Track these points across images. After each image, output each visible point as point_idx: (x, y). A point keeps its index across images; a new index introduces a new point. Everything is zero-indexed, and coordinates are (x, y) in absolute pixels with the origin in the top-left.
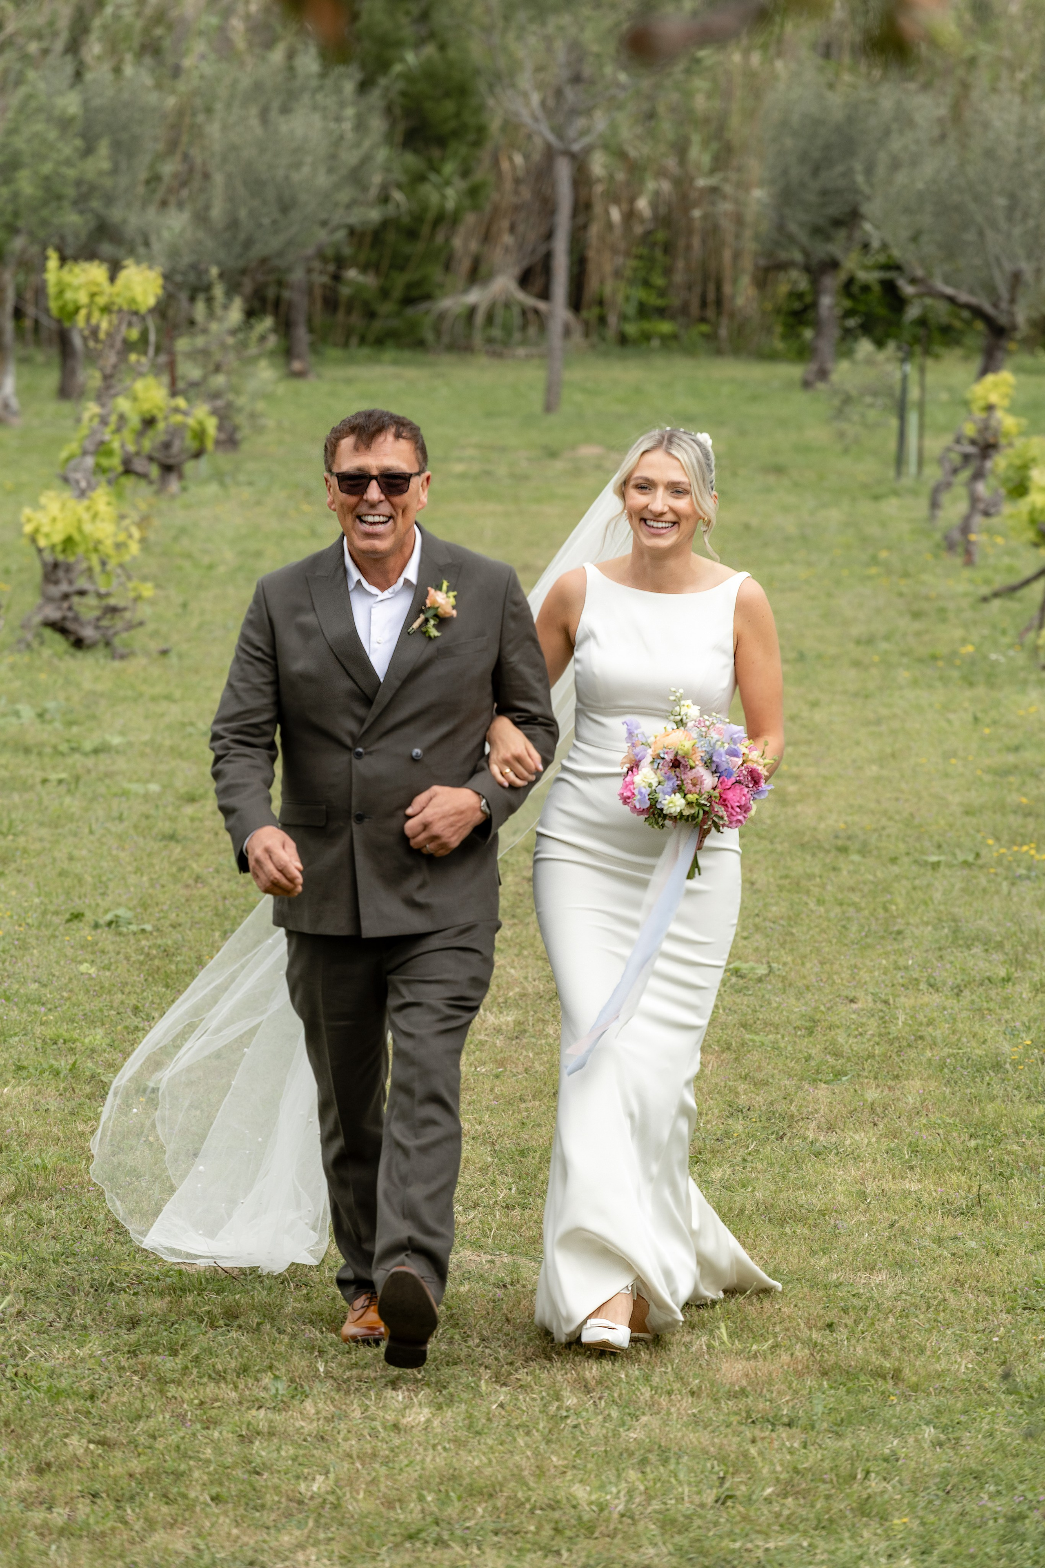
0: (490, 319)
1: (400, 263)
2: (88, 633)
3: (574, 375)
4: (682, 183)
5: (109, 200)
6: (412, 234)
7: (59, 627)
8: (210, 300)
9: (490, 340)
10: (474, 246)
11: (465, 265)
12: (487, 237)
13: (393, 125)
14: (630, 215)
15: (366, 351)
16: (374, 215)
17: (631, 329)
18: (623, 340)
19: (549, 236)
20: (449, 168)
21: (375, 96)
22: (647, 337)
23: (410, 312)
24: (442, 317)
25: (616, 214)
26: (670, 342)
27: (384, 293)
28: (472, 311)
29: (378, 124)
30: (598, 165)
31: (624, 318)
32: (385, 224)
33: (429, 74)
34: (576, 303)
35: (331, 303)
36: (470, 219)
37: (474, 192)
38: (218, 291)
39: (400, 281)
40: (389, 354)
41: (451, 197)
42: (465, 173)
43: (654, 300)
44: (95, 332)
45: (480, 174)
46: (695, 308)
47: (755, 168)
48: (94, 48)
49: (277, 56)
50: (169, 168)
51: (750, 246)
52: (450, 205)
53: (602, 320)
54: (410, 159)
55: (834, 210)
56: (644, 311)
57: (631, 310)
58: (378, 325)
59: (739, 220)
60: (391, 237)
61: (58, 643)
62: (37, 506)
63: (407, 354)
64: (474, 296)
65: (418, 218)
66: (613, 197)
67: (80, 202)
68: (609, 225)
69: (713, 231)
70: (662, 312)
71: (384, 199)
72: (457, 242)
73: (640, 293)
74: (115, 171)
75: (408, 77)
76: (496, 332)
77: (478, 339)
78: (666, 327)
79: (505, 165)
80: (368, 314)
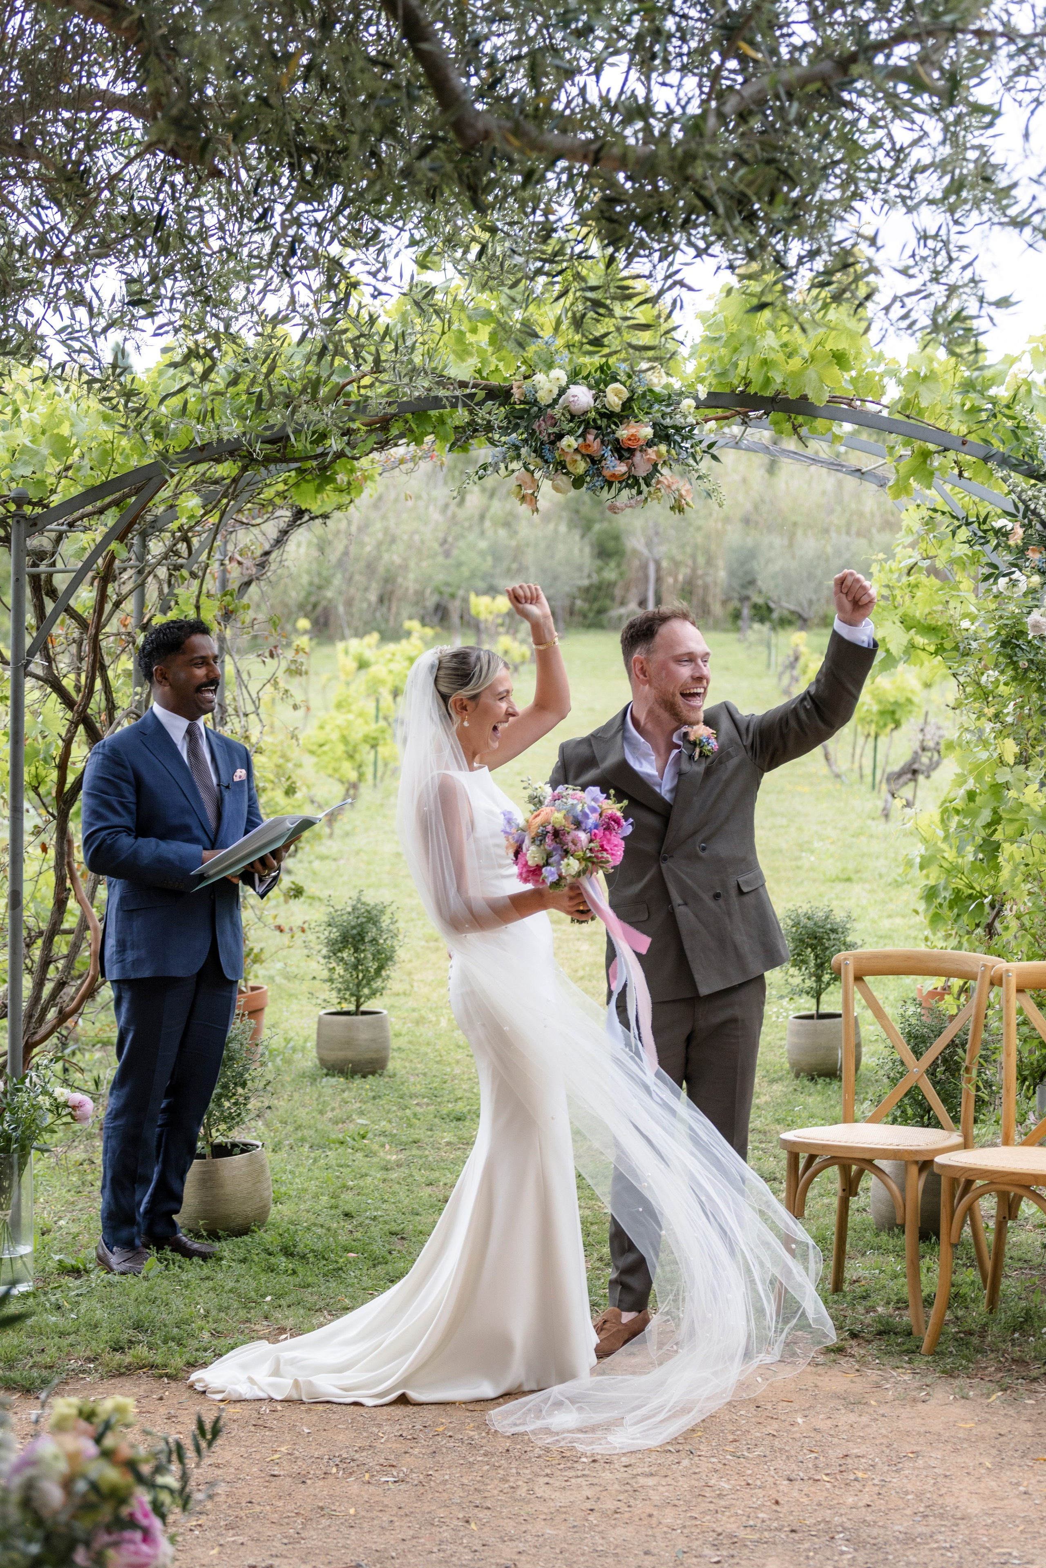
1: (595, 599)
4: (694, 569)
5: (492, 576)
6: (600, 589)
10: (622, 593)
11: (618, 599)
12: (628, 587)
13: (593, 550)
14: (676, 580)
15: (583, 630)
16: (587, 582)
19: (646, 590)
20: (613, 565)
21: (586, 540)
23: (599, 617)
24: (610, 618)
25: (671, 581)
27: (590, 609)
28: (621, 616)
29: (587, 550)
30: (665, 564)
32: (590, 585)
33: (606, 532)
35: (572, 613)
36: (621, 583)
37: (622, 574)
39: (596, 606)
40: (592, 631)
41: (614, 576)
42: (619, 567)
45: (624, 567)
47: (721, 563)
48: (487, 524)
49: (551, 526)
50: (515, 566)
51: (718, 590)
52: (613, 579)
54: (599, 563)
55: (749, 578)
59: (715, 583)
60: (593, 591)
63: (599, 631)
64: (623, 611)
65: (602, 583)
66: (670, 575)
67: (483, 579)
68: (669, 584)
69: (706, 587)
71: (589, 576)
72: (616, 592)
74: (494, 567)
75: (598, 533)
79: (632, 565)
80: (585, 616)
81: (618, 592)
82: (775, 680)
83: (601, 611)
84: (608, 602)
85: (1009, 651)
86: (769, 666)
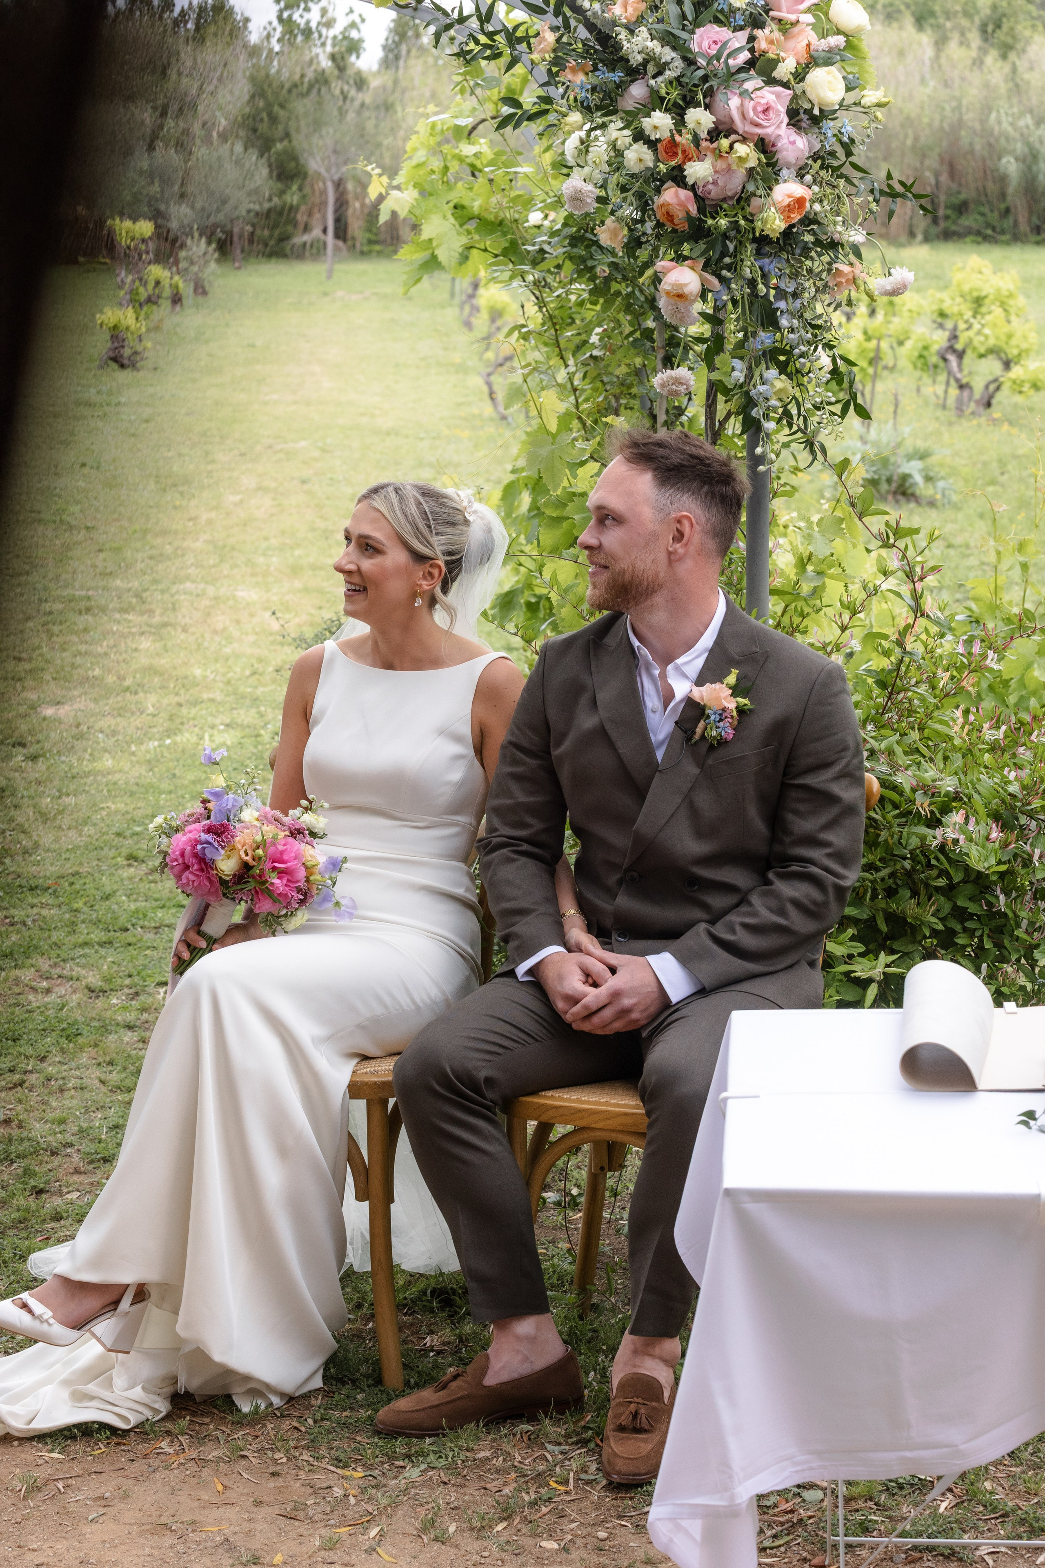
0: (312, 246)
1: (276, 226)
2: (126, 362)
3: (338, 267)
6: (280, 214)
7: (115, 359)
8: (193, 238)
9: (312, 254)
10: (305, 218)
11: (302, 226)
12: (310, 215)
13: (271, 172)
14: (363, 205)
15: (264, 260)
16: (267, 205)
17: (365, 249)
18: (362, 253)
20: (295, 188)
21: (265, 160)
22: (370, 252)
23: (282, 244)
24: (293, 246)
25: (357, 205)
26: (379, 253)
27: (271, 237)
28: (305, 244)
29: (266, 171)
30: (351, 186)
31: (362, 244)
32: (269, 211)
33: (285, 151)
34: (337, 236)
35: (251, 241)
36: (303, 208)
37: (304, 197)
38: (196, 235)
39: (277, 232)
40: (273, 260)
41: (295, 200)
42: (300, 189)
43: (373, 237)
44: (129, 247)
45: (307, 190)
46: (389, 241)
52: (295, 202)
53: (354, 246)
54: (279, 185)
56: (370, 242)
57: (365, 241)
58: (268, 250)
60: (273, 215)
61: (115, 366)
62: (101, 312)
63: (280, 260)
64: (307, 237)
65: (283, 208)
66: (357, 197)
68: (355, 209)
70: (376, 242)
71: (270, 199)
72: (299, 217)
73: (368, 235)
75: (278, 154)
76: (314, 251)
77: (307, 254)
78: (377, 248)
79: (316, 187)
80: (266, 245)
81: (301, 217)
82: (457, 310)
83: (284, 238)
84: (290, 228)
85: (581, 251)
86: (452, 295)
